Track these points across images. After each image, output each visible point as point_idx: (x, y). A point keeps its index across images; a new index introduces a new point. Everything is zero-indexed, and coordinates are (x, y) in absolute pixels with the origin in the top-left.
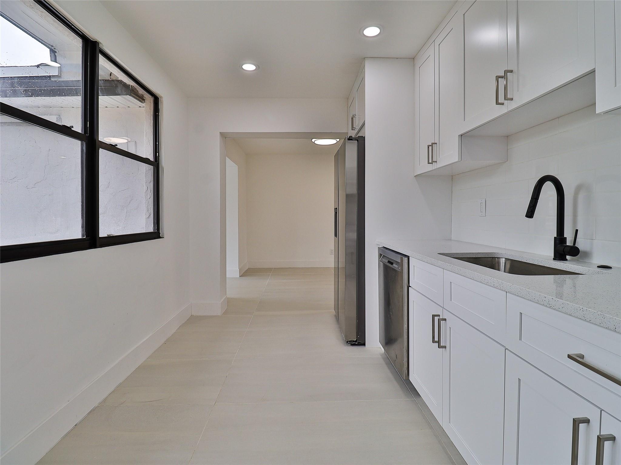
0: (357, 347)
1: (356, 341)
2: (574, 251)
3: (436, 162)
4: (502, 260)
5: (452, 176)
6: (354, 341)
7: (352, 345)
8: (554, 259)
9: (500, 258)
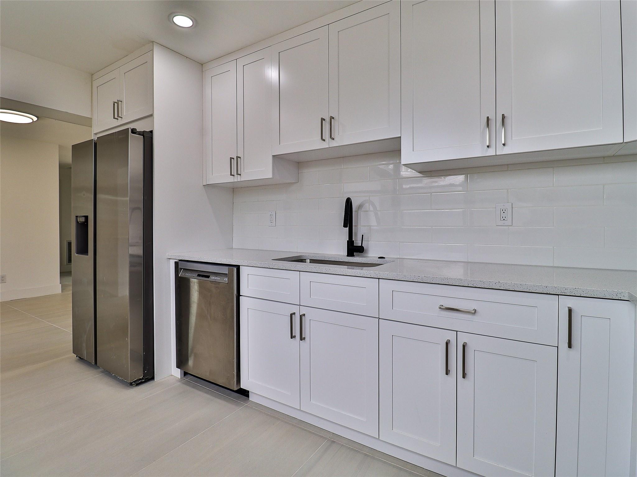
0: (144, 384)
1: (143, 379)
2: (361, 250)
3: (240, 175)
4: (307, 261)
5: (233, 188)
6: (140, 379)
7: (138, 385)
8: (348, 256)
9: (306, 259)
